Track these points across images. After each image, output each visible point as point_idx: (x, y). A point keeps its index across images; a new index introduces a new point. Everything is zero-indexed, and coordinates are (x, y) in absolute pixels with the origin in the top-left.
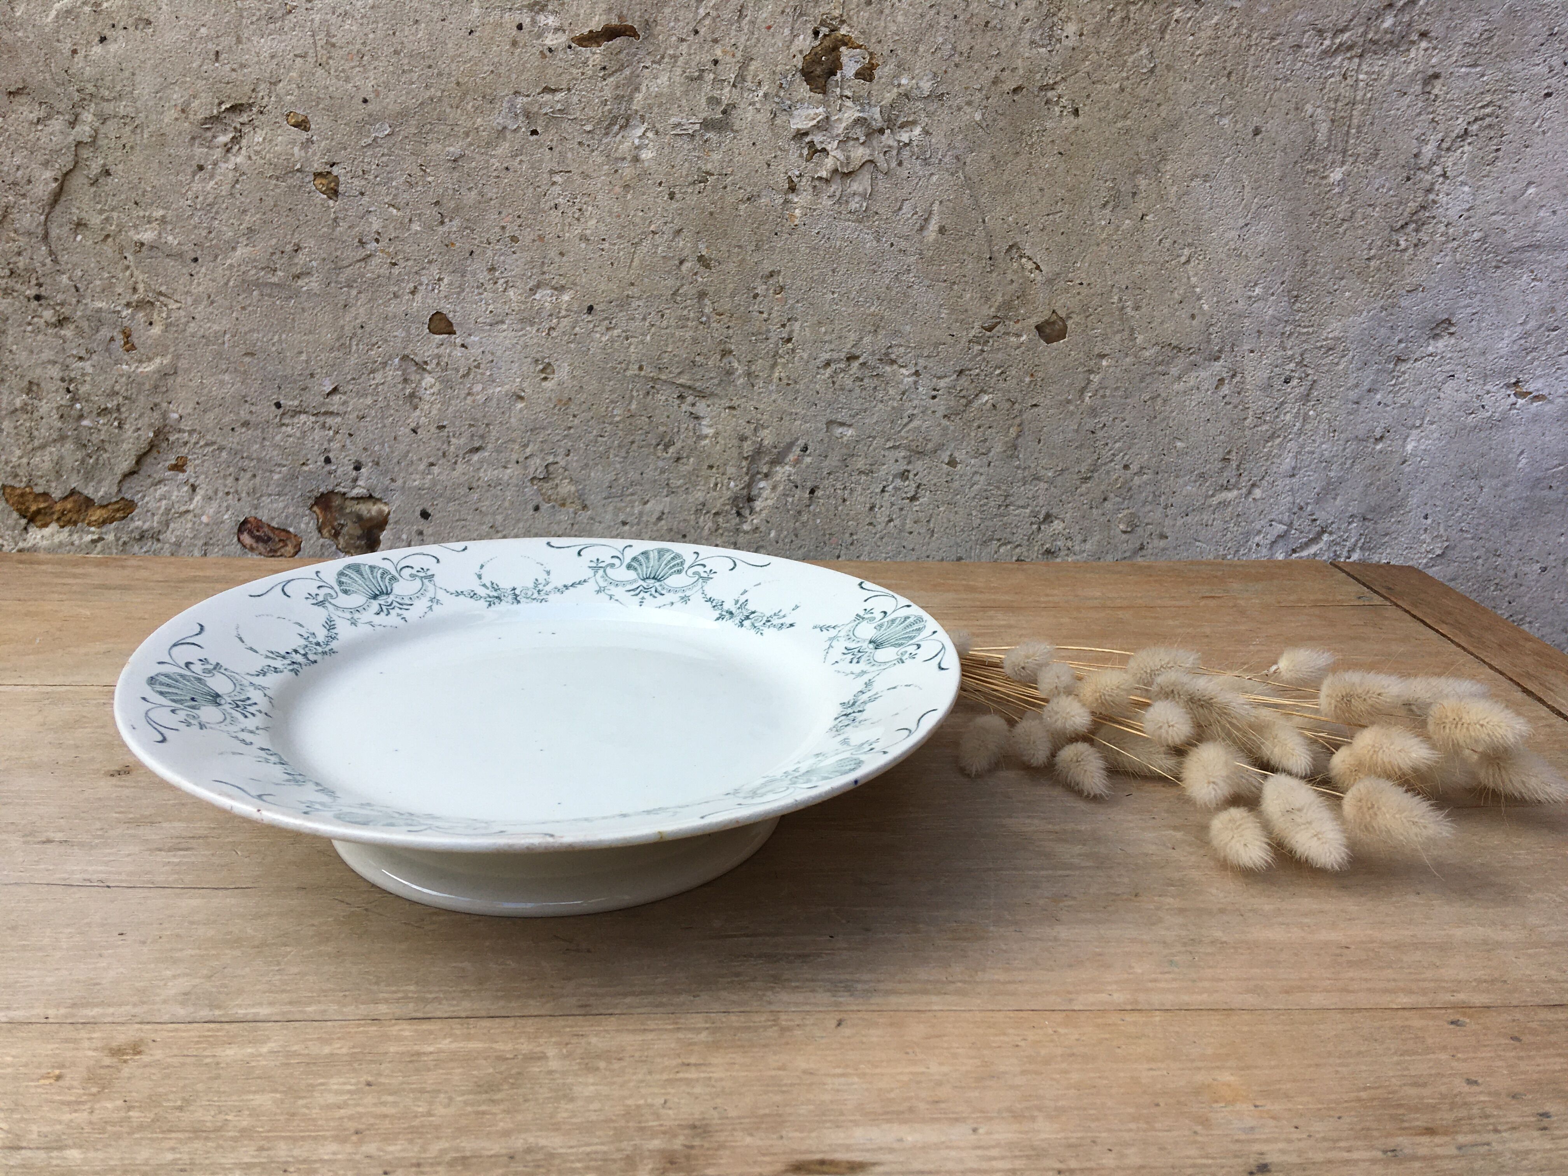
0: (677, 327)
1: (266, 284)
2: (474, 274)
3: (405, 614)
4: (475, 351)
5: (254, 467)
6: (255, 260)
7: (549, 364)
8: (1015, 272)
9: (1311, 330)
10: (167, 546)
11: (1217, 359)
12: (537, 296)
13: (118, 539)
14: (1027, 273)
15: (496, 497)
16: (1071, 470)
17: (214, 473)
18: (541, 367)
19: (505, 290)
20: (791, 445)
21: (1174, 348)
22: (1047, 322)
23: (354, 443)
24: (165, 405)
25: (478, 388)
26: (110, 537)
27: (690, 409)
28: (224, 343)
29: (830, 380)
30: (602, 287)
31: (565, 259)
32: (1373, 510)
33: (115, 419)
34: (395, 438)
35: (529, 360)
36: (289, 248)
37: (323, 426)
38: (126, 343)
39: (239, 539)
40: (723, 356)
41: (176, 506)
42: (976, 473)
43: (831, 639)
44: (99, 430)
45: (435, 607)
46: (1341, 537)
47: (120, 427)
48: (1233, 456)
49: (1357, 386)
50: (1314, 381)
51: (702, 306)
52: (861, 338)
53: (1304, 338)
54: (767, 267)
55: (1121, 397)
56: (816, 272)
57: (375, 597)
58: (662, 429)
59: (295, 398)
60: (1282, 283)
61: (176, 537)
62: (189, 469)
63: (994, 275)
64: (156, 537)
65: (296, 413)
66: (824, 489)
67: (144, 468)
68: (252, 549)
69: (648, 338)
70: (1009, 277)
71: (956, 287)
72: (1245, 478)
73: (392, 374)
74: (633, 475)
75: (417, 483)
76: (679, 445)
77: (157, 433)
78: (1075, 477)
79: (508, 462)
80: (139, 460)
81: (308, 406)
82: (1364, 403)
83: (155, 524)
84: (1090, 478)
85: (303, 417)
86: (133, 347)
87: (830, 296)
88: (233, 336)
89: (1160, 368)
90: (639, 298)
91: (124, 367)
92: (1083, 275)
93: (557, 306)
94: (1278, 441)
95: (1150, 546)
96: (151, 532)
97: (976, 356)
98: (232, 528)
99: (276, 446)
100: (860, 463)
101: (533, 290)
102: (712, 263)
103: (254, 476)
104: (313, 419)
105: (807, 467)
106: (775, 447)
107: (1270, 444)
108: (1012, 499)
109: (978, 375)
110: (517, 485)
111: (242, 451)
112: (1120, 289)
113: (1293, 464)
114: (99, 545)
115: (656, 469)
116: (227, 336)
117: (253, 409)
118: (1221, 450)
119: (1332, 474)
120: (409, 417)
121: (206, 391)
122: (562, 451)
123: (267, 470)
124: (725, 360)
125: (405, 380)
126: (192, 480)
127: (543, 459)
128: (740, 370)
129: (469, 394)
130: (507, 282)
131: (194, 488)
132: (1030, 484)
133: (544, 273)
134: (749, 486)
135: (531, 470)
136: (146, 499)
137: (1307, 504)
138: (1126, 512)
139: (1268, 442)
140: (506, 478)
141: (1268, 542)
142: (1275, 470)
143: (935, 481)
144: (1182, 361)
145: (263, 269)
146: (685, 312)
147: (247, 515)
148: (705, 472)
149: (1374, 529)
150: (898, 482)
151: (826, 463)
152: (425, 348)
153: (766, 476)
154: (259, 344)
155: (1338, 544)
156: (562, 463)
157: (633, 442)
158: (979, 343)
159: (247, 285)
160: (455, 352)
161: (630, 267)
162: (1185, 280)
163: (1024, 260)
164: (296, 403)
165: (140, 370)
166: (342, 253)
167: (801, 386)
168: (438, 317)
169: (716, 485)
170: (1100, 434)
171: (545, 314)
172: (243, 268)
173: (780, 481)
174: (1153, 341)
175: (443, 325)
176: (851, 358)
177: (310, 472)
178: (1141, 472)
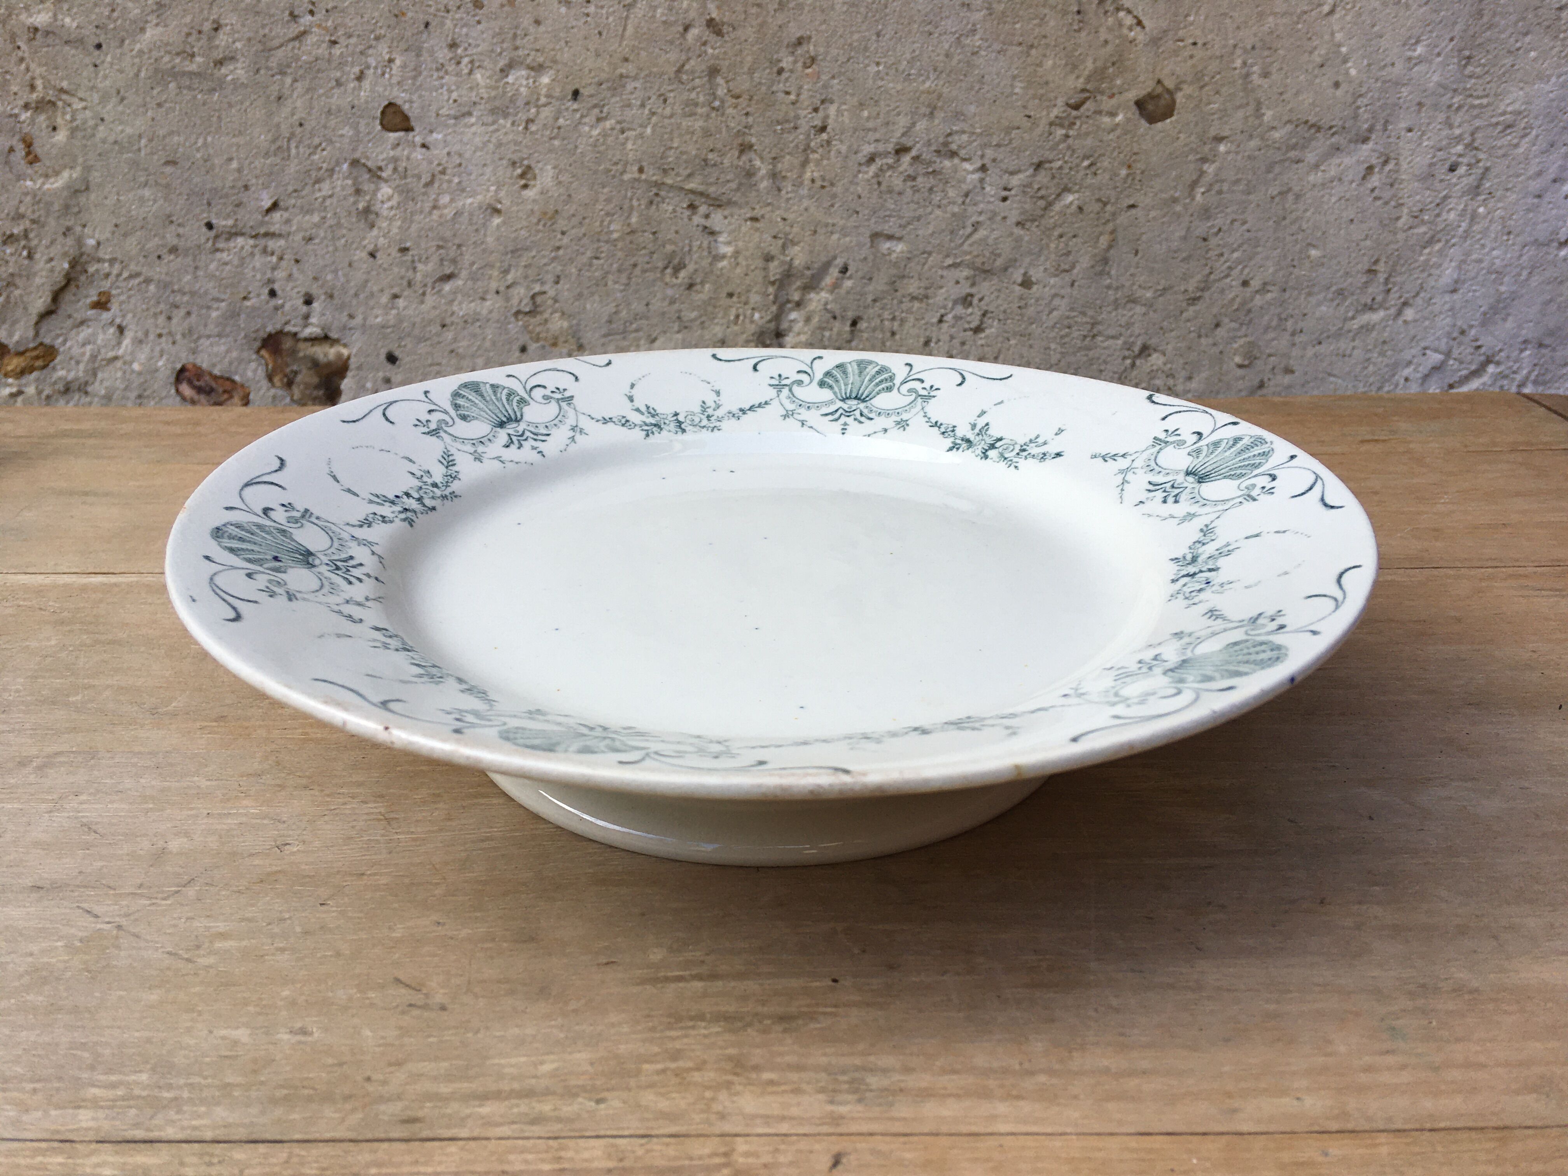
0: (686, 115)
1: (184, 74)
2: (432, 52)
3: (541, 446)
4: (438, 153)
5: (188, 303)
6: (167, 44)
7: (529, 167)
8: (1110, 30)
9: (1485, 101)
10: (96, 399)
11: (1365, 140)
12: (510, 79)
13: (39, 392)
14: (1125, 31)
15: (474, 336)
16: (1176, 289)
17: (143, 311)
18: (519, 171)
19: (471, 73)
20: (827, 265)
21: (1313, 126)
22: (1151, 97)
23: (302, 272)
24: (78, 229)
25: (445, 199)
26: (31, 390)
27: (703, 221)
28: (139, 150)
29: (874, 181)
30: (589, 64)
31: (542, 29)
32: (1551, 333)
33: (24, 247)
34: (350, 265)
35: (504, 162)
36: (207, 26)
37: (265, 251)
38: (28, 153)
39: (177, 391)
40: (742, 152)
41: (103, 351)
42: (1055, 295)
43: (1124, 471)
44: (7, 262)
45: (578, 437)
46: (1511, 368)
47: (30, 257)
48: (1381, 267)
49: (1539, 174)
50: (1487, 169)
51: (713, 87)
52: (914, 124)
53: (1475, 112)
54: (794, 32)
55: (1243, 192)
56: (856, 36)
57: (502, 425)
58: (669, 248)
59: (228, 216)
60: (1452, 40)
61: (106, 388)
62: (114, 307)
63: (1083, 34)
64: (83, 388)
65: (232, 234)
66: (869, 320)
67: (63, 306)
68: (193, 402)
69: (649, 130)
70: (1103, 35)
71: (1033, 52)
72: (1393, 295)
73: (341, 183)
74: (637, 306)
75: (379, 320)
76: (691, 267)
77: (74, 264)
78: (1181, 297)
79: (486, 292)
80: (56, 297)
81: (244, 226)
82: (1548, 197)
83: (81, 374)
84: (1199, 298)
85: (240, 241)
86: (36, 159)
87: (873, 69)
88: (151, 140)
89: (1292, 154)
90: (635, 78)
91: (29, 183)
92: (1198, 32)
93: (534, 90)
94: (1438, 247)
95: (1272, 383)
96: (77, 384)
97: (1058, 144)
98: (168, 378)
99: (212, 277)
100: (913, 287)
101: (504, 71)
102: (725, 29)
103: (189, 313)
104: (251, 242)
105: (848, 293)
106: (808, 268)
107: (1427, 251)
108: (1100, 327)
109: (1061, 168)
110: (498, 321)
111: (171, 283)
112: (1245, 51)
113: (1455, 276)
114: (20, 399)
115: (664, 299)
116: (143, 142)
117: (181, 230)
118: (1366, 258)
119: (1503, 288)
120: (364, 238)
121: (123, 211)
122: (550, 278)
123: (202, 307)
124: (744, 158)
125: (358, 192)
126: (118, 321)
127: (528, 288)
128: (763, 169)
129: (435, 207)
130: (472, 62)
131: (121, 329)
132: (1124, 308)
133: (516, 48)
134: (778, 317)
135: (515, 301)
136: (68, 344)
137: (1471, 327)
138: (1242, 341)
139: (1425, 248)
140: (484, 312)
141: (1419, 375)
142: (1433, 283)
143: (1005, 306)
144: (1321, 143)
145: (178, 54)
146: (693, 95)
147: (184, 361)
148: (725, 302)
149: (1552, 357)
150: (960, 310)
151: (871, 288)
152: (379, 149)
153: (798, 305)
154: (181, 150)
155: (1506, 377)
156: (551, 293)
157: (635, 265)
158: (1062, 126)
159: (161, 76)
160: (414, 155)
161: (623, 36)
162: (1327, 37)
163: (1122, 14)
164: (230, 222)
165: (47, 186)
166: (271, 30)
167: (838, 189)
168: (391, 110)
169: (737, 317)
170: (1213, 241)
171: (520, 103)
172: (155, 54)
173: (814, 311)
174: (1286, 118)
175: (398, 120)
176: (901, 150)
177: (253, 308)
178: (1264, 288)
